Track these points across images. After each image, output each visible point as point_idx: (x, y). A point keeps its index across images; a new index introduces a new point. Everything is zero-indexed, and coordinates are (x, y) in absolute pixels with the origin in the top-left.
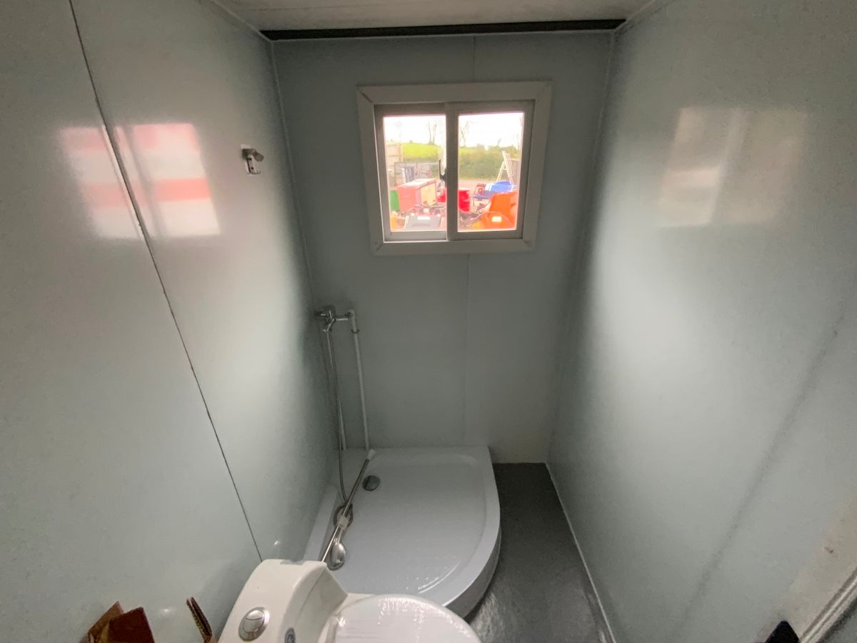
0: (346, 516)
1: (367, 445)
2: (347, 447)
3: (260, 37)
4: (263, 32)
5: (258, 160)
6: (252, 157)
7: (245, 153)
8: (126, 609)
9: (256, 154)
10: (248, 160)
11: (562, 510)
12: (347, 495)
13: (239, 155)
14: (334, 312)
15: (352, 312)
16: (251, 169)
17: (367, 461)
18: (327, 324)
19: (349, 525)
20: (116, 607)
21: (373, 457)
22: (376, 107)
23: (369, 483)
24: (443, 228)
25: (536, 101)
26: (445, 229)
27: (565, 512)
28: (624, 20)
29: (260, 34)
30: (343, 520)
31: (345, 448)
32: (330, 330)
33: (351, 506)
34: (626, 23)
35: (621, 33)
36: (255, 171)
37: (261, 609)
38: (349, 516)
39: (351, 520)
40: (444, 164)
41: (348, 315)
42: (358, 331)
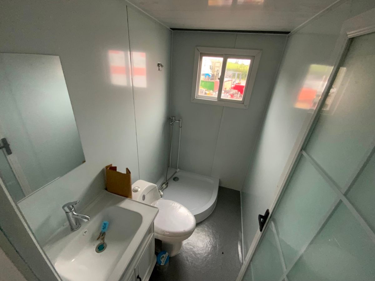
0: (166, 185)
1: (177, 167)
2: (171, 167)
3: (170, 30)
4: (171, 28)
5: (161, 67)
6: (160, 66)
7: (159, 65)
8: (113, 166)
9: (161, 65)
10: (159, 66)
11: (240, 206)
12: (167, 180)
13: (157, 65)
14: (175, 118)
15: (181, 120)
16: (159, 69)
17: (176, 172)
18: (172, 121)
19: (165, 188)
20: (111, 165)
21: (179, 172)
22: (201, 53)
23: (176, 179)
24: (216, 96)
25: (256, 56)
26: (217, 97)
27: (241, 207)
28: (290, 32)
29: (170, 29)
30: (164, 186)
31: (170, 167)
32: (173, 124)
33: (168, 183)
34: (290, 33)
35: (289, 36)
36: (160, 70)
37: (139, 188)
38: (167, 185)
39: (167, 187)
40: (220, 74)
41: (179, 121)
42: (181, 127)
